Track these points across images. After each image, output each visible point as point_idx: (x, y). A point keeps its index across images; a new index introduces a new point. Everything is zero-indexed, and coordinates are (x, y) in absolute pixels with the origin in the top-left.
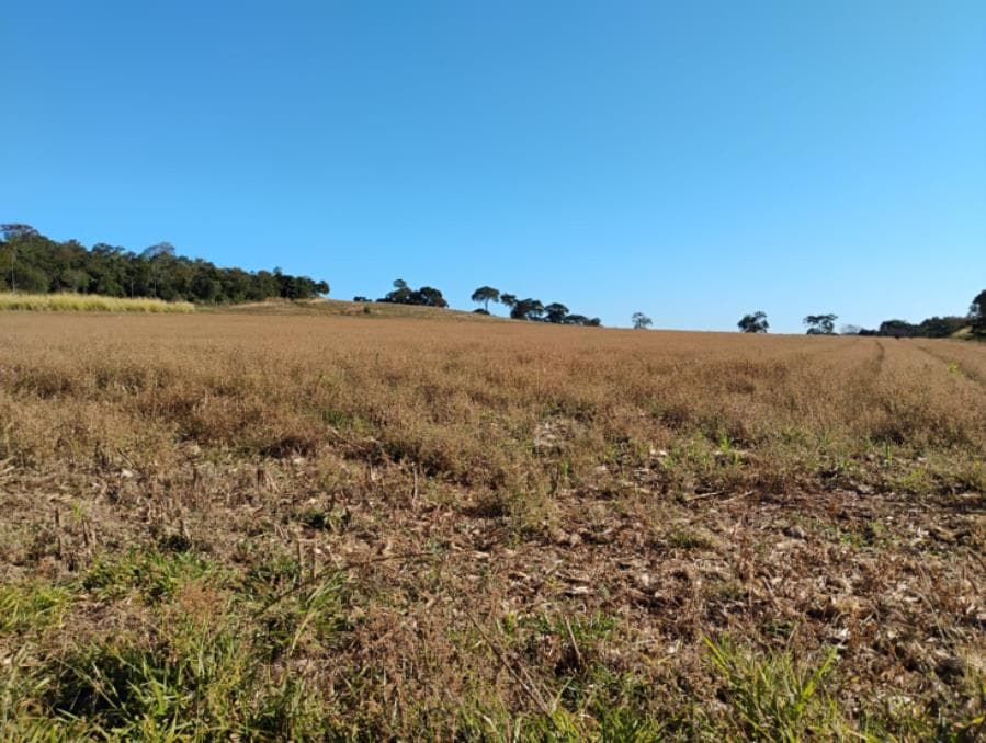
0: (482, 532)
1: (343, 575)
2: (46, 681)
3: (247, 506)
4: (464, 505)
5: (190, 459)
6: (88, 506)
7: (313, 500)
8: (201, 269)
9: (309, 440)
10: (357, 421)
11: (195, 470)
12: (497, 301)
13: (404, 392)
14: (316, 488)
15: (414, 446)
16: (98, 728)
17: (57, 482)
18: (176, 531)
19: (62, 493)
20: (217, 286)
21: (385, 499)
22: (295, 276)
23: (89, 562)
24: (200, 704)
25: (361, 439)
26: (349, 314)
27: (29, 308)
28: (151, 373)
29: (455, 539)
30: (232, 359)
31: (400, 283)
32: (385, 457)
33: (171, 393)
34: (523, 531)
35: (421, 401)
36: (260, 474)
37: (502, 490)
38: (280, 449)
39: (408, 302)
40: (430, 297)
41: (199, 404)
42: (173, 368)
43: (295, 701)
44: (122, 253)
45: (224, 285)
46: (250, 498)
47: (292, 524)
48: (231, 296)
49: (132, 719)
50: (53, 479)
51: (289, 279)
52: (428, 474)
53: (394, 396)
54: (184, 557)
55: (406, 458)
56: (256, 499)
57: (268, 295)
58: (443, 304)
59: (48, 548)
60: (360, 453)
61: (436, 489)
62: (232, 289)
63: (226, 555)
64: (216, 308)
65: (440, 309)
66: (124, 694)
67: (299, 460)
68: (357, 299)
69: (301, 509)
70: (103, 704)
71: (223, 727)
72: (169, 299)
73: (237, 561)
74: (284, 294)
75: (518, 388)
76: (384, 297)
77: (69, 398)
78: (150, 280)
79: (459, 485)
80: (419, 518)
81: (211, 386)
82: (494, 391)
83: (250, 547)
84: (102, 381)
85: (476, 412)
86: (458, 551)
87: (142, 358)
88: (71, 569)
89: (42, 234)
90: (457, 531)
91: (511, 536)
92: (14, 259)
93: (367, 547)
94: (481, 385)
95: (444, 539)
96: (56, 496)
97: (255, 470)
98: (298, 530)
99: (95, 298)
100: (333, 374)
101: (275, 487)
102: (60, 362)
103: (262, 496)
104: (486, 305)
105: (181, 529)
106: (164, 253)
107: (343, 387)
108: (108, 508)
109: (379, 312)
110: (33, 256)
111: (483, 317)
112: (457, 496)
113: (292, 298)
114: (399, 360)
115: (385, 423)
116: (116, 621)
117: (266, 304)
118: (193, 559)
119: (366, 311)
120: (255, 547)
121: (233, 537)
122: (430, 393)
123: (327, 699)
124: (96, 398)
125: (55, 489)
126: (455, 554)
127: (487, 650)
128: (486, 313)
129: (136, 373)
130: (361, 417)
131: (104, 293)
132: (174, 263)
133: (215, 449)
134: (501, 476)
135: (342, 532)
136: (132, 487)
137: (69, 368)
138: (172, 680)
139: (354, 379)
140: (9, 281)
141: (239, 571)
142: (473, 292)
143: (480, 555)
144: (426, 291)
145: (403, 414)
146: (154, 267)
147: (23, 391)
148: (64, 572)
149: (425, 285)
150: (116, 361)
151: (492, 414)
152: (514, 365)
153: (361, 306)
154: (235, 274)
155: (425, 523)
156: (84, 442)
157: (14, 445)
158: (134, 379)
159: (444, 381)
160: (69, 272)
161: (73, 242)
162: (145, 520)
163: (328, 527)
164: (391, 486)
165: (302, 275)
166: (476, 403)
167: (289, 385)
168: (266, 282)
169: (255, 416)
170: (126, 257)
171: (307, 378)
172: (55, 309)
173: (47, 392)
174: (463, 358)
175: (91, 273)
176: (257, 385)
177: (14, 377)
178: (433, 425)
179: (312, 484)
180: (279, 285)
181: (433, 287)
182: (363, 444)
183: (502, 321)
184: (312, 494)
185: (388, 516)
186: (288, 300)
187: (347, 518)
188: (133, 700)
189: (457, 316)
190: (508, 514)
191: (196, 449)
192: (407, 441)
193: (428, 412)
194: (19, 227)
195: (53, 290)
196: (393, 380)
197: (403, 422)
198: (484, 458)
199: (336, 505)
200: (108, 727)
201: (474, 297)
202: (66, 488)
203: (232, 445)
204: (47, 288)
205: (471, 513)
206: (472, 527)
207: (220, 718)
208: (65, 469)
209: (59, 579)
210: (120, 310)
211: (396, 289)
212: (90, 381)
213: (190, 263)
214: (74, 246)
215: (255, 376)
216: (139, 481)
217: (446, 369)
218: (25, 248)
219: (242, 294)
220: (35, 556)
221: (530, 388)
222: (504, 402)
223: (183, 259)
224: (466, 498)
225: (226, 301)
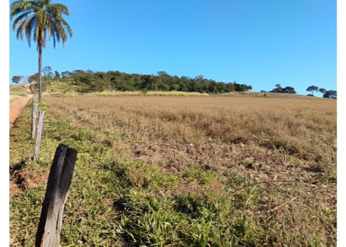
0: (312, 177)
1: (260, 185)
2: (174, 202)
3: (226, 158)
4: (304, 166)
5: (209, 142)
6: (181, 153)
7: (248, 159)
8: (211, 83)
9: (246, 139)
10: (263, 133)
11: (211, 146)
12: (317, 91)
13: (280, 124)
14: (249, 155)
15: (284, 144)
16: (190, 218)
17: (173, 145)
18: (206, 164)
19: (175, 149)
20: (216, 88)
21: (274, 161)
22: (241, 84)
23: (183, 170)
24: (217, 217)
25: (264, 140)
26: (259, 97)
27: (164, 96)
28: (197, 115)
29: (301, 178)
30: (221, 111)
31: (278, 85)
32: (274, 146)
33: (203, 122)
34: (330, 179)
35: (286, 127)
36: (231, 148)
37: (320, 163)
38: (237, 141)
39: (281, 92)
40: (290, 90)
41: (211, 125)
42: (203, 114)
43: (247, 223)
44: (189, 78)
45: (218, 88)
46: (227, 156)
47: (241, 166)
48: (220, 91)
49: (198, 217)
50: (172, 145)
51: (239, 85)
52: (290, 154)
53: (276, 125)
54: (209, 171)
55: (282, 147)
56: (230, 156)
57: (231, 90)
58: (294, 92)
59: (172, 164)
60: (264, 145)
61: (293, 159)
62: (220, 89)
63: (221, 173)
64: (215, 95)
65: (293, 94)
66: (195, 210)
67: (243, 145)
68: (262, 91)
69: (244, 161)
70: (190, 211)
71: (225, 226)
72: (201, 92)
73: (225, 175)
74: (237, 90)
75: (327, 124)
76: (271, 90)
77: (175, 122)
78: (196, 86)
79: (302, 159)
80: (287, 169)
81: (214, 119)
82: (316, 125)
83: (228, 171)
84: (184, 117)
85: (309, 133)
86: (302, 183)
87: (195, 110)
88: (178, 171)
89: (168, 74)
90: (302, 175)
91: (325, 180)
92: (161, 82)
93: (268, 177)
94: (311, 123)
95: (297, 177)
96: (173, 149)
97: (229, 147)
98: (244, 168)
99: (181, 93)
100: (254, 117)
101: (235, 153)
102: (173, 111)
103: (231, 156)
104: (312, 93)
105: (208, 163)
106: (200, 78)
107: (257, 121)
108: (187, 154)
109: (269, 96)
110: (165, 81)
111: (311, 97)
112: (302, 163)
113: (239, 92)
114: (277, 113)
115: (273, 135)
116: (191, 188)
117: (231, 93)
118: (212, 173)
119: (265, 95)
120: (230, 172)
121: (223, 168)
122: (290, 125)
123: (257, 225)
124: (182, 122)
125: (172, 148)
126: (301, 183)
127: (317, 220)
128: (312, 96)
129: (193, 115)
130: (264, 132)
131: (183, 91)
132: (203, 81)
133: (216, 140)
134: (320, 157)
135: (258, 171)
136: (193, 149)
137: (175, 113)
138: (209, 208)
139: (262, 119)
140: (159, 88)
141: (225, 179)
142: (307, 88)
143: (312, 185)
144: (288, 88)
145: (280, 132)
146: (197, 82)
147: (164, 119)
148: (177, 172)
149: (287, 86)
150: (188, 111)
151: (315, 134)
152: (325, 115)
153: (263, 94)
154: (221, 84)
155: (290, 171)
156: (180, 134)
157: (162, 134)
158: (192, 117)
159: (295, 121)
160: (175, 85)
161: (176, 76)
162: (197, 159)
163: (253, 168)
164: (275, 157)
165: (243, 84)
166: (309, 129)
167: (239, 120)
168: (231, 86)
169: (228, 130)
170: (190, 80)
171: (245, 118)
172: (171, 96)
173: (170, 120)
174: (303, 112)
175: (180, 85)
176: (229, 120)
177: (162, 116)
178: (291, 136)
179: (247, 154)
180: (235, 87)
181: (290, 86)
182: (265, 141)
183: (319, 99)
184: (248, 157)
185: (275, 167)
186: (238, 92)
187: (260, 166)
188: (198, 212)
189: (300, 97)
190: (324, 172)
191: (210, 139)
192: (281, 142)
193: (289, 132)
194: (162, 72)
195: (170, 90)
196: (276, 120)
197: (280, 135)
198: (312, 150)
199: (256, 161)
200: (192, 218)
201: (308, 90)
202: (176, 148)
203: (221, 138)
204: (168, 89)
205: (307, 169)
206: (307, 175)
207: (223, 223)
208: (175, 142)
209: (175, 174)
210: (187, 96)
211: (277, 87)
212: (181, 117)
213: (208, 81)
214: (176, 77)
215: (228, 117)
216: (195, 147)
217: (296, 116)
218: (164, 78)
219: (223, 90)
220: (169, 166)
221: (332, 125)
222: (321, 130)
223: (206, 80)
224: (305, 164)
225: (218, 92)
